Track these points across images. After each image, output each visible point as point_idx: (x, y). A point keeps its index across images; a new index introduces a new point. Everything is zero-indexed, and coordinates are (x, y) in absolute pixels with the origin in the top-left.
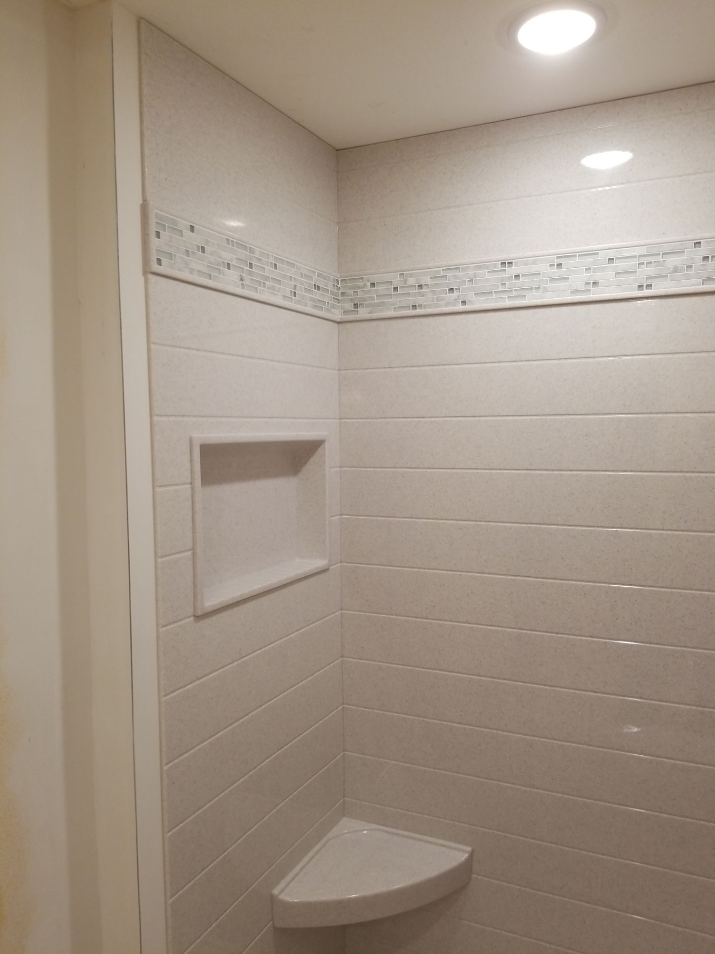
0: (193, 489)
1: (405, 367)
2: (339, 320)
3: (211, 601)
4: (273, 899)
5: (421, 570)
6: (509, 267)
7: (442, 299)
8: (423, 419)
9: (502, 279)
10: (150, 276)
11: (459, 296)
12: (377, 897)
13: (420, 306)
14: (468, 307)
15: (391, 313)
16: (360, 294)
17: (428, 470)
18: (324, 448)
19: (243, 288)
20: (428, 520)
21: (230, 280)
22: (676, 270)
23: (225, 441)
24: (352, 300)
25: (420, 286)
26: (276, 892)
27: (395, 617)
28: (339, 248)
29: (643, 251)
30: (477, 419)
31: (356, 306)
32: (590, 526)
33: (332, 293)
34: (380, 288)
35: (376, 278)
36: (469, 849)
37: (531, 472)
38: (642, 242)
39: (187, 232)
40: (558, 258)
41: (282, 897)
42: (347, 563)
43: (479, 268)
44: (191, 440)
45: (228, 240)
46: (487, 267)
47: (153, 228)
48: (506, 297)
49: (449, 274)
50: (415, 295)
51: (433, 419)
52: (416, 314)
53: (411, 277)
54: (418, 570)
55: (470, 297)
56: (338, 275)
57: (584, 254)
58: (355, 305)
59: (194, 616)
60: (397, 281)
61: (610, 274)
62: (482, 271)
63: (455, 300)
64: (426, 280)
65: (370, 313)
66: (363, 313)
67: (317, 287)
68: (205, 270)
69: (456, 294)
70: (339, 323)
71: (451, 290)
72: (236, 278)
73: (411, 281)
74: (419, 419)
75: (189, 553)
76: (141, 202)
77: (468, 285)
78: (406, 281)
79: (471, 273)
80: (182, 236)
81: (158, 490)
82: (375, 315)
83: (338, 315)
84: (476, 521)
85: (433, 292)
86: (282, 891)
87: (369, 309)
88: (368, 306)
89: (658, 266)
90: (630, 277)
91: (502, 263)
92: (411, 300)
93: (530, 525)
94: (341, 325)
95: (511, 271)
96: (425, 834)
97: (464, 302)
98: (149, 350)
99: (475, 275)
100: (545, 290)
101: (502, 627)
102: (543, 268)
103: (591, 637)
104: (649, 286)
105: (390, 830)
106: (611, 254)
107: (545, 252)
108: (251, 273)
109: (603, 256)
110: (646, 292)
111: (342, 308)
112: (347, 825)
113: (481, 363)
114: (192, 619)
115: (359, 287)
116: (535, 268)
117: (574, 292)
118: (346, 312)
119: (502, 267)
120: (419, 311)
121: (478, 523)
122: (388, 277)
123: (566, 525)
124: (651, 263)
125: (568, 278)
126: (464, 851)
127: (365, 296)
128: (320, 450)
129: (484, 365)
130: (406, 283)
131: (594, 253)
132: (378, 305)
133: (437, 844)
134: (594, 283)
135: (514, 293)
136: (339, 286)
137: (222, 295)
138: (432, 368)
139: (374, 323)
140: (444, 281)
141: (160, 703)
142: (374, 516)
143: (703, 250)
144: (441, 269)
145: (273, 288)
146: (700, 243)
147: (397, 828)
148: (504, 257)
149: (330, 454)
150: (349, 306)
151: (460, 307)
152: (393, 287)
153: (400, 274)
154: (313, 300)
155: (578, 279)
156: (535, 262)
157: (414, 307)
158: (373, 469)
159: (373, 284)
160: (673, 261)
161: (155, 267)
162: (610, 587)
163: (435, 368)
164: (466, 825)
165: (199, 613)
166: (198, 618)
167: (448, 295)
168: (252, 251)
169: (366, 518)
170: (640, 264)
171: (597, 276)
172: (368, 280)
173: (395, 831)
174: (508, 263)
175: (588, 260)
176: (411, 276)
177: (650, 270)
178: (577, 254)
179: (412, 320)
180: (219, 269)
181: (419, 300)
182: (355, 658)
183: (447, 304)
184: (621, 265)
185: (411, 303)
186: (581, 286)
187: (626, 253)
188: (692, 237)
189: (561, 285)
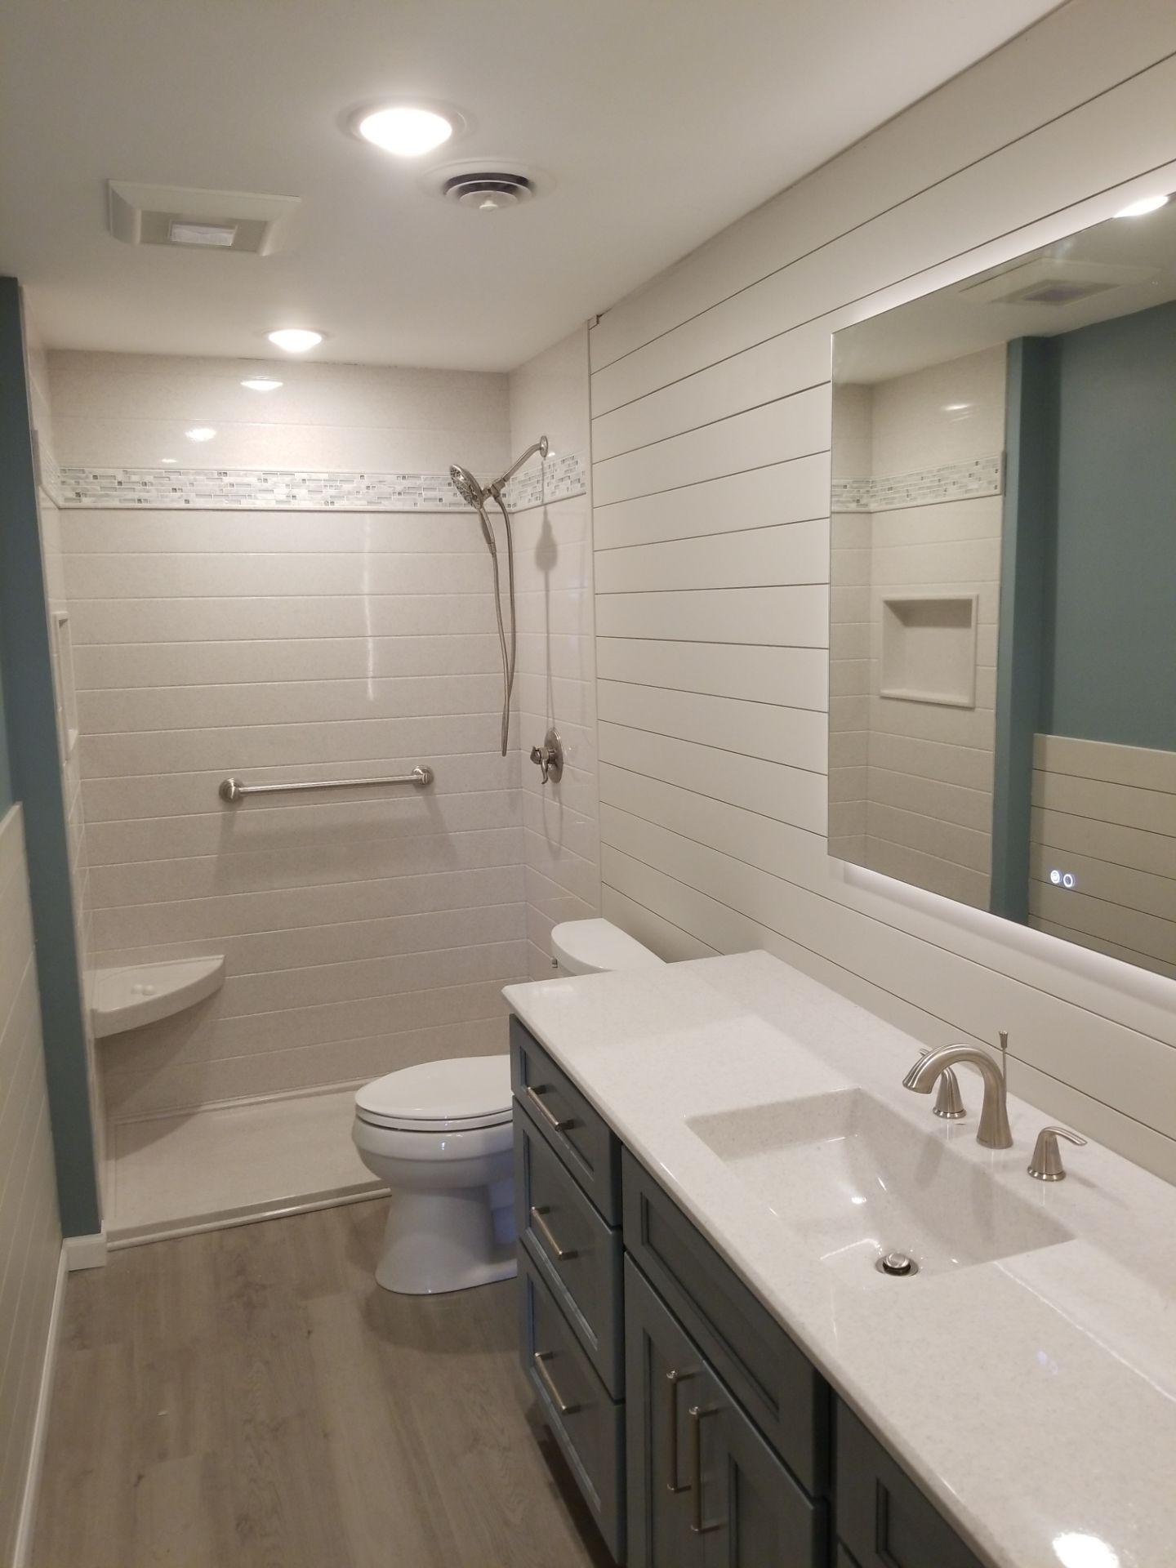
1: (134, 552)
2: (62, 507)
5: (163, 731)
6: (225, 476)
7: (167, 497)
9: (220, 486)
11: (181, 496)
13: (146, 500)
14: (190, 505)
15: (116, 504)
16: (83, 485)
18: (67, 626)
22: (349, 493)
24: (75, 489)
25: (144, 483)
27: (138, 776)
29: (326, 476)
31: (78, 494)
34: (103, 481)
35: (98, 472)
36: (222, 956)
38: (323, 470)
40: (263, 474)
43: (199, 474)
46: (205, 474)
48: (223, 500)
49: (173, 477)
50: (140, 491)
54: (159, 731)
55: (192, 497)
56: (58, 465)
57: (283, 474)
58: (76, 494)
60: (121, 476)
61: (304, 491)
62: (201, 477)
63: (179, 498)
64: (149, 478)
65: (94, 502)
66: (86, 501)
69: (178, 494)
70: (60, 509)
71: (174, 490)
73: (135, 478)
77: (189, 487)
78: (129, 477)
79: (192, 477)
82: (100, 505)
83: (60, 502)
85: (158, 490)
87: (93, 499)
88: (93, 496)
89: (337, 489)
90: (319, 496)
91: (218, 473)
94: (63, 511)
95: (226, 480)
97: (187, 501)
99: (196, 480)
100: (256, 498)
102: (253, 480)
104: (332, 503)
106: (305, 476)
107: (253, 468)
109: (298, 477)
110: (330, 507)
111: (63, 495)
115: (80, 478)
116: (246, 480)
117: (278, 502)
118: (67, 499)
119: (218, 476)
120: (143, 505)
122: (111, 472)
123: (285, 681)
124: (332, 486)
125: (272, 491)
126: (218, 959)
127: (88, 487)
130: (129, 479)
131: (292, 474)
132: (102, 496)
133: (193, 961)
134: (293, 496)
135: (230, 498)
136: (59, 475)
139: (99, 513)
140: (166, 482)
142: (111, 688)
143: (366, 482)
144: (163, 471)
146: (363, 476)
148: (220, 467)
150: (71, 495)
151: (183, 505)
152: (116, 481)
153: (124, 471)
155: (281, 492)
156: (246, 475)
157: (139, 500)
159: (96, 477)
160: (347, 487)
167: (172, 493)
169: (104, 690)
170: (324, 486)
171: (295, 491)
172: (91, 473)
173: (151, 964)
174: (224, 473)
175: (287, 479)
176: (135, 474)
177: (333, 492)
178: (278, 473)
179: (137, 512)
181: (144, 495)
183: (172, 501)
184: (312, 485)
185: (136, 497)
186: (284, 498)
187: (314, 476)
188: (358, 471)
189: (269, 496)
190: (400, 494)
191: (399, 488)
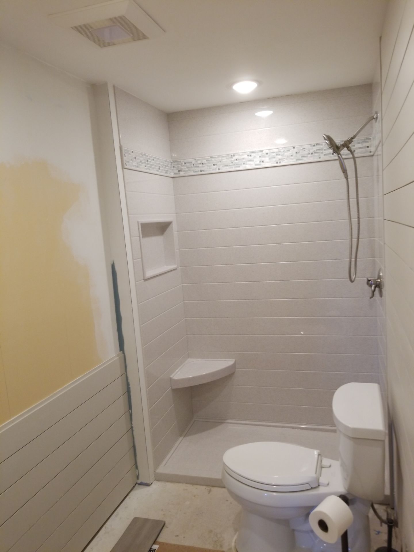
0: (140, 238)
1: (199, 193)
2: (173, 177)
4: (171, 379)
6: (234, 156)
7: (211, 168)
8: (207, 212)
9: (232, 161)
10: (124, 169)
11: (217, 167)
13: (203, 171)
14: (220, 171)
15: (192, 173)
16: (180, 167)
17: (211, 230)
18: (172, 224)
19: (146, 169)
21: (142, 168)
22: (288, 156)
24: (177, 169)
25: (202, 164)
27: (202, 284)
29: (276, 150)
30: (227, 210)
31: (179, 171)
33: (170, 167)
34: (188, 165)
35: (186, 161)
36: (234, 360)
38: (277, 147)
39: (131, 153)
40: (250, 153)
41: (174, 378)
42: (183, 266)
43: (223, 157)
44: (138, 222)
45: (141, 153)
46: (226, 156)
47: (124, 154)
48: (233, 167)
49: (213, 159)
50: (201, 167)
51: (211, 211)
52: (202, 174)
54: (210, 266)
55: (221, 167)
56: (171, 160)
57: (258, 152)
60: (194, 162)
61: (267, 158)
64: (204, 161)
65: (184, 174)
66: (182, 174)
67: (166, 166)
68: (136, 165)
69: (215, 166)
72: (144, 167)
73: (199, 162)
75: (140, 259)
76: (119, 145)
77: (219, 163)
79: (220, 159)
80: (130, 155)
81: (132, 238)
82: (186, 175)
83: (172, 175)
85: (208, 166)
86: (173, 376)
87: (184, 172)
89: (282, 155)
90: (274, 160)
91: (231, 155)
92: (199, 169)
94: (174, 179)
95: (235, 158)
96: (218, 358)
97: (219, 169)
98: (126, 193)
99: (222, 160)
100: (247, 164)
101: (240, 282)
102: (245, 156)
104: (280, 162)
105: (206, 359)
106: (268, 151)
107: (245, 151)
108: (148, 164)
109: (264, 152)
110: (279, 164)
111: (174, 172)
112: (189, 360)
113: (227, 190)
114: (143, 280)
115: (180, 164)
116: (243, 157)
117: (256, 165)
118: (175, 174)
120: (202, 173)
122: (190, 160)
124: (280, 154)
125: (253, 160)
126: (232, 361)
127: (182, 168)
128: (171, 226)
130: (197, 163)
131: (262, 151)
132: (187, 171)
133: (223, 360)
134: (262, 162)
135: (236, 166)
136: (172, 164)
137: (141, 172)
138: (209, 193)
139: (186, 178)
140: (211, 162)
141: (138, 306)
142: (192, 248)
143: (296, 150)
144: (210, 157)
145: (154, 168)
146: (294, 148)
147: (209, 359)
148: (232, 153)
149: (174, 226)
150: (176, 171)
151: (217, 171)
152: (192, 164)
153: (195, 159)
154: (165, 170)
155: (257, 160)
156: (242, 155)
158: (190, 231)
159: (185, 163)
160: (287, 154)
161: (126, 167)
164: (233, 352)
165: (145, 278)
166: (145, 280)
167: (213, 166)
168: (147, 156)
169: (189, 249)
170: (276, 155)
171: (263, 159)
172: (183, 162)
174: (233, 155)
175: (260, 154)
176: (199, 160)
177: (280, 157)
178: (256, 152)
179: (200, 176)
180: (140, 164)
181: (202, 169)
182: (188, 301)
183: (213, 170)
184: (271, 155)
185: (200, 170)
186: (258, 163)
187: (272, 151)
188: (292, 145)
189: (252, 163)
190: (312, 153)
191: (311, 151)
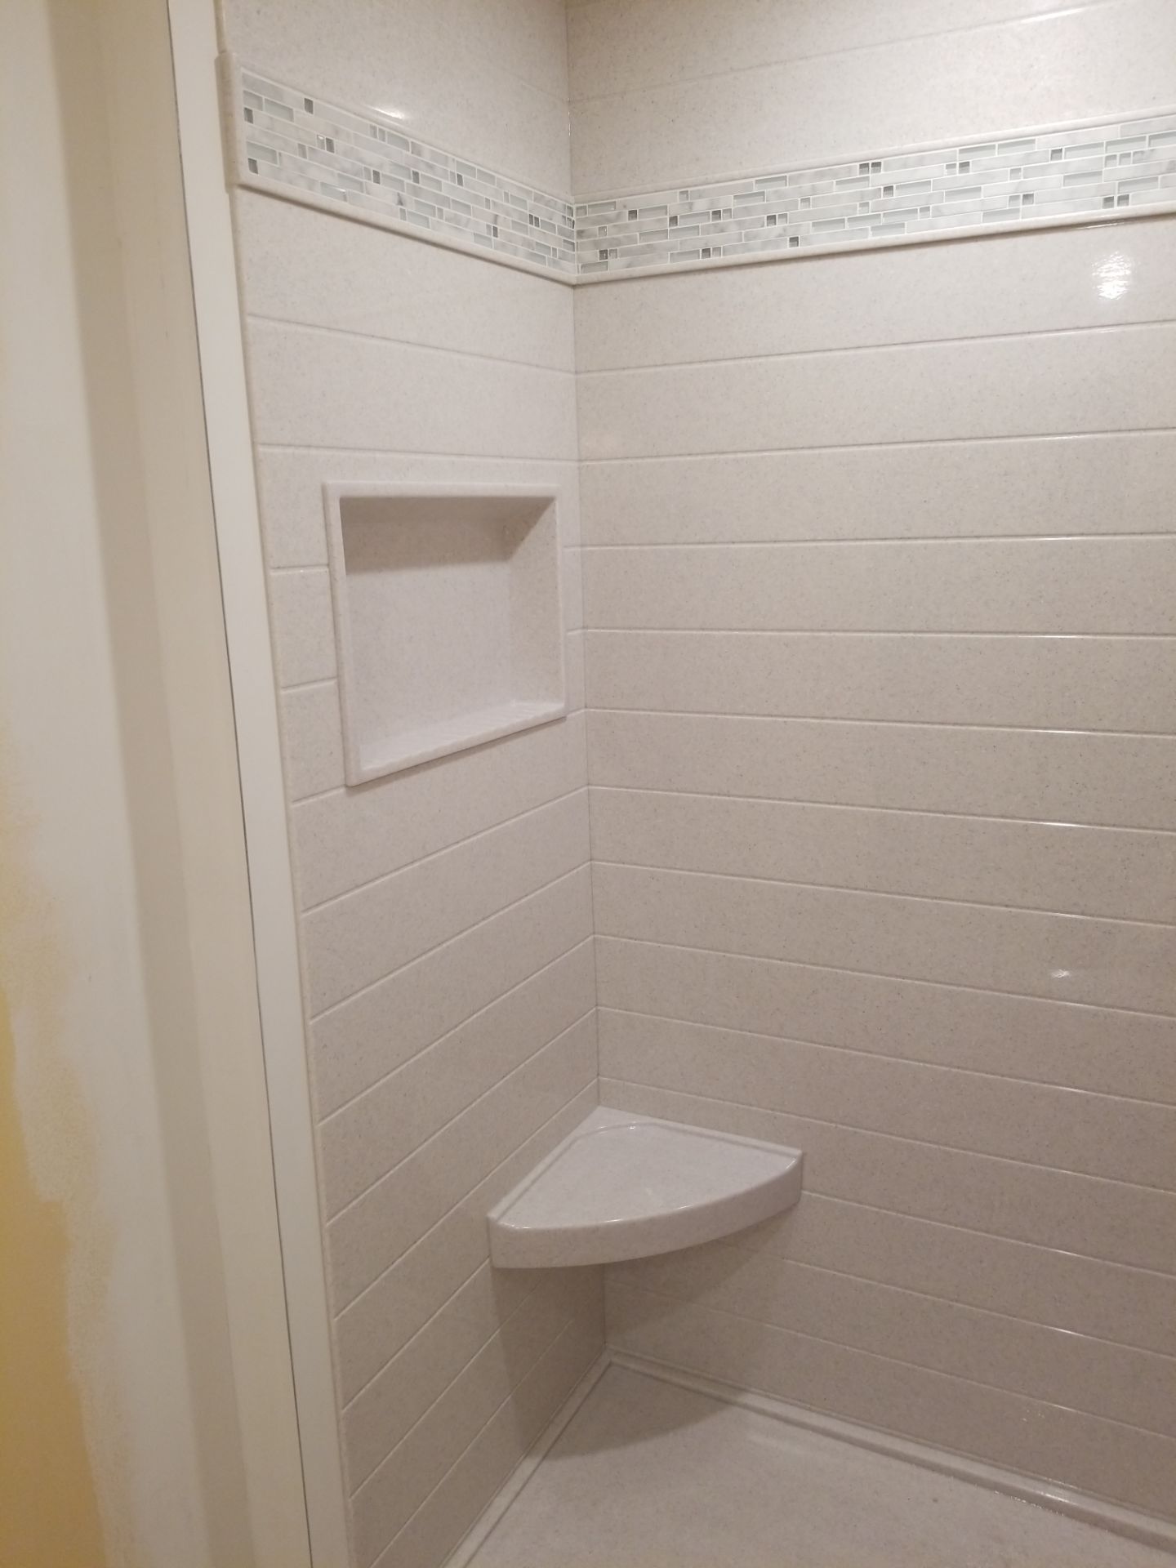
0: (332, 575)
1: (691, 363)
2: (574, 282)
3: (373, 764)
4: (489, 1226)
5: (720, 716)
6: (874, 172)
7: (756, 236)
8: (722, 457)
9: (862, 195)
10: (239, 192)
11: (785, 229)
12: (652, 1222)
13: (718, 250)
14: (801, 250)
15: (667, 265)
16: (611, 233)
17: (732, 546)
18: (554, 511)
19: (404, 218)
20: (730, 633)
21: (379, 203)
23: (382, 493)
24: (596, 244)
25: (717, 214)
26: (493, 1214)
27: (676, 794)
28: (571, 150)
29: (1114, 133)
30: (817, 451)
31: (604, 253)
32: (1007, 633)
33: (562, 232)
34: (647, 222)
35: (636, 202)
36: (798, 1152)
37: (908, 542)
38: (1112, 117)
39: (300, 112)
40: (962, 151)
41: (505, 1223)
42: (597, 708)
43: (821, 175)
44: (324, 489)
45: (374, 128)
46: (835, 174)
47: (239, 104)
48: (869, 227)
49: (768, 189)
50: (707, 230)
51: (740, 455)
52: (710, 265)
53: (700, 197)
54: (714, 716)
55: (805, 229)
56: (572, 199)
57: (1009, 144)
58: (601, 252)
59: (346, 786)
60: (675, 205)
61: (1054, 178)
62: (824, 182)
63: (780, 235)
64: (728, 202)
65: (629, 266)
66: (616, 266)
67: (534, 220)
68: (332, 181)
69: (779, 225)
70: (574, 287)
71: (772, 219)
72: (391, 200)
73: (701, 205)
74: (716, 456)
75: (332, 683)
76: (215, 54)
77: (801, 208)
78: (691, 205)
79: (806, 185)
80: (291, 118)
81: (273, 574)
82: (638, 270)
83: (572, 273)
84: (812, 630)
85: (740, 224)
86: (504, 1214)
87: (626, 260)
88: (625, 253)
89: (1140, 161)
90: (1091, 184)
91: (861, 166)
92: (699, 241)
93: (905, 635)
94: (579, 291)
95: (878, 179)
96: (728, 1132)
97: (794, 240)
98: (243, 327)
99: (814, 190)
100: (939, 213)
101: (853, 805)
102: (934, 171)
103: (1002, 817)
104: (1124, 199)
105: (671, 1124)
106: (1057, 141)
107: (939, 142)
108: (416, 192)
109: (1043, 145)
110: (1117, 211)
111: (580, 258)
112: (603, 1119)
113: (824, 351)
114: (342, 790)
115: (609, 220)
116: (921, 173)
117: (989, 215)
118: (586, 267)
119: (861, 173)
120: (715, 260)
121: (816, 634)
122: (658, 199)
123: (966, 632)
124: (1128, 155)
125: (979, 189)
126: (789, 1156)
127: (620, 236)
128: (546, 515)
129: (828, 354)
130: (691, 208)
131: (1026, 141)
132: (642, 251)
133: (746, 1146)
134: (1026, 197)
135: (883, 221)
136: (574, 218)
137: (366, 229)
138: (737, 362)
139: (636, 286)
140: (758, 203)
141: (297, 924)
142: (640, 629)
144: (753, 180)
145: (455, 219)
147: (683, 1122)
148: (866, 153)
149: (564, 520)
150: (592, 255)
151: (788, 250)
152: (668, 217)
153: (682, 193)
154: (528, 244)
155: (998, 191)
156: (921, 162)
157: (706, 252)
158: (637, 548)
159: (633, 214)
160: (1169, 150)
161: (247, 176)
162: (1037, 734)
163: (743, 362)
164: (793, 1116)
165: (354, 781)
166: (355, 789)
167: (766, 227)
168: (417, 150)
169: (628, 631)
170: (1108, 158)
171: (1031, 183)
172: (625, 207)
173: (680, 1126)
174: (874, 165)
175: (1017, 154)
176: (700, 195)
177: (1125, 170)
178: (997, 144)
179: (702, 277)
180: (361, 183)
181: (714, 239)
182: (612, 862)
183: (765, 244)
184: (1075, 161)
185: (701, 247)
186: (1002, 203)
187: (1084, 138)
189: (968, 202)
